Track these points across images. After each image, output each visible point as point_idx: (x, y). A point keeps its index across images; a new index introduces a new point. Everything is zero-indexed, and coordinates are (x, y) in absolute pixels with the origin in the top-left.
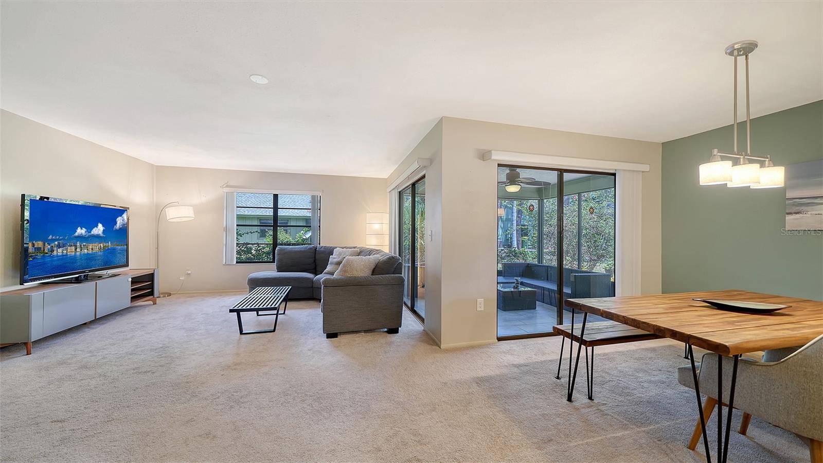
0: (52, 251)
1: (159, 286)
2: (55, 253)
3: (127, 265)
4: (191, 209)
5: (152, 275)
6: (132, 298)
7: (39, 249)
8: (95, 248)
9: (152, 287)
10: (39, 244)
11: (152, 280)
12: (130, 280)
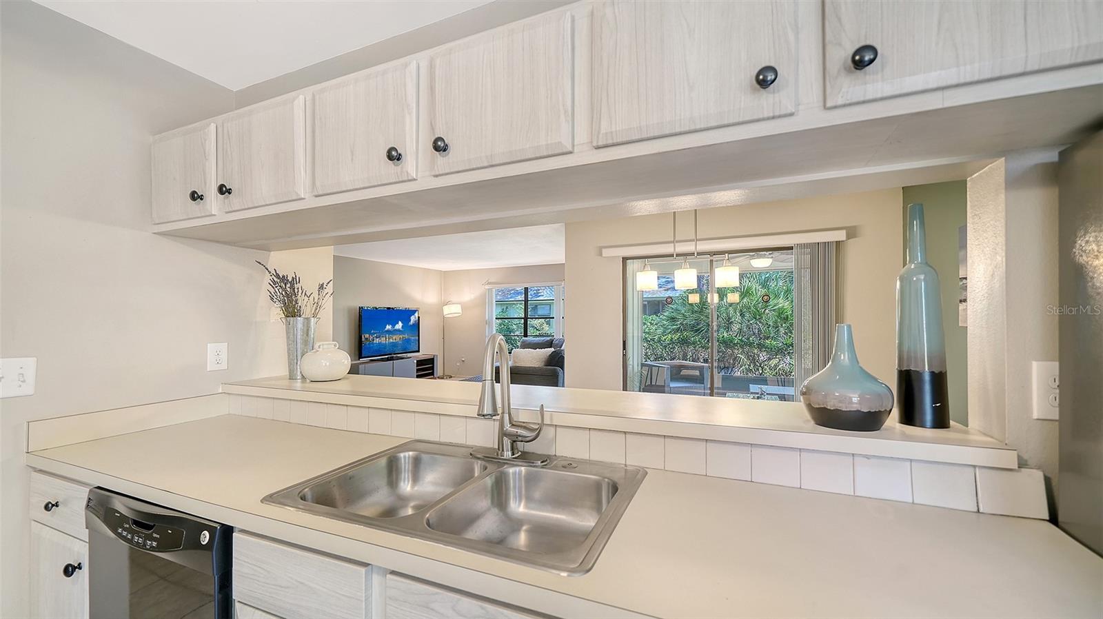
0: (373, 340)
1: (439, 369)
2: (375, 342)
3: (418, 351)
4: (459, 306)
5: (433, 359)
6: (417, 369)
7: (367, 339)
8: (396, 338)
9: (432, 368)
10: (367, 336)
11: (433, 364)
12: (415, 361)
